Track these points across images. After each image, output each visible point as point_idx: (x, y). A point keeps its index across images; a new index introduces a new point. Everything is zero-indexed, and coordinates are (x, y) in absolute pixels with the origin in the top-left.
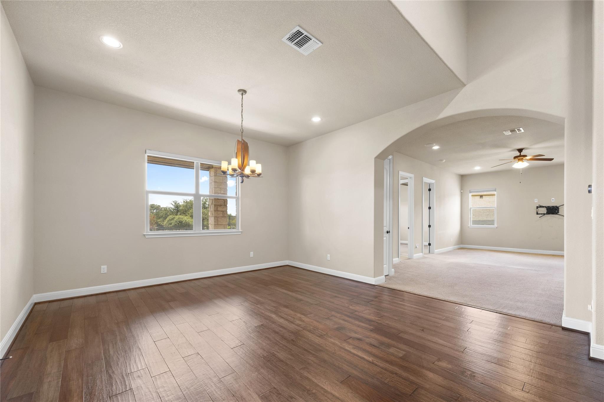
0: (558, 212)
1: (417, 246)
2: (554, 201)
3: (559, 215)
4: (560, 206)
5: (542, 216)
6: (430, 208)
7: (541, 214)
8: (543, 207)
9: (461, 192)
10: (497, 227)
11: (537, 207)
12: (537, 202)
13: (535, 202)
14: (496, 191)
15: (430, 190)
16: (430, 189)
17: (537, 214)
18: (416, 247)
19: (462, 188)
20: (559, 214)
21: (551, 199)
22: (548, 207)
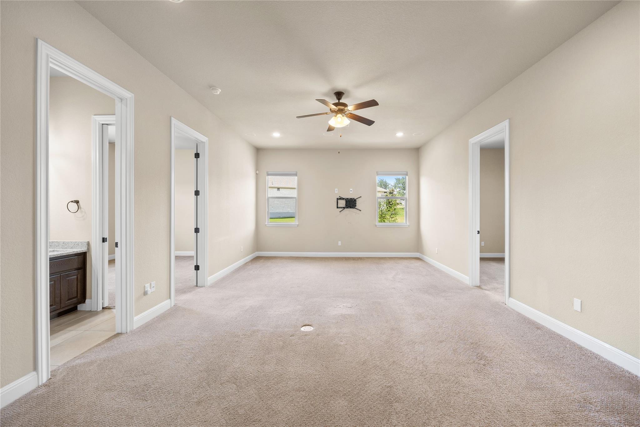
0: (356, 206)
1: (148, 289)
2: (352, 192)
3: (357, 209)
4: (357, 199)
5: (342, 210)
6: (197, 193)
7: (341, 208)
8: (343, 199)
9: (257, 174)
10: (298, 225)
11: (338, 199)
12: (338, 193)
13: (336, 192)
14: (297, 176)
15: (197, 156)
16: (198, 154)
17: (337, 208)
18: (145, 293)
19: (257, 167)
20: (356, 207)
21: (349, 190)
22: (347, 199)
